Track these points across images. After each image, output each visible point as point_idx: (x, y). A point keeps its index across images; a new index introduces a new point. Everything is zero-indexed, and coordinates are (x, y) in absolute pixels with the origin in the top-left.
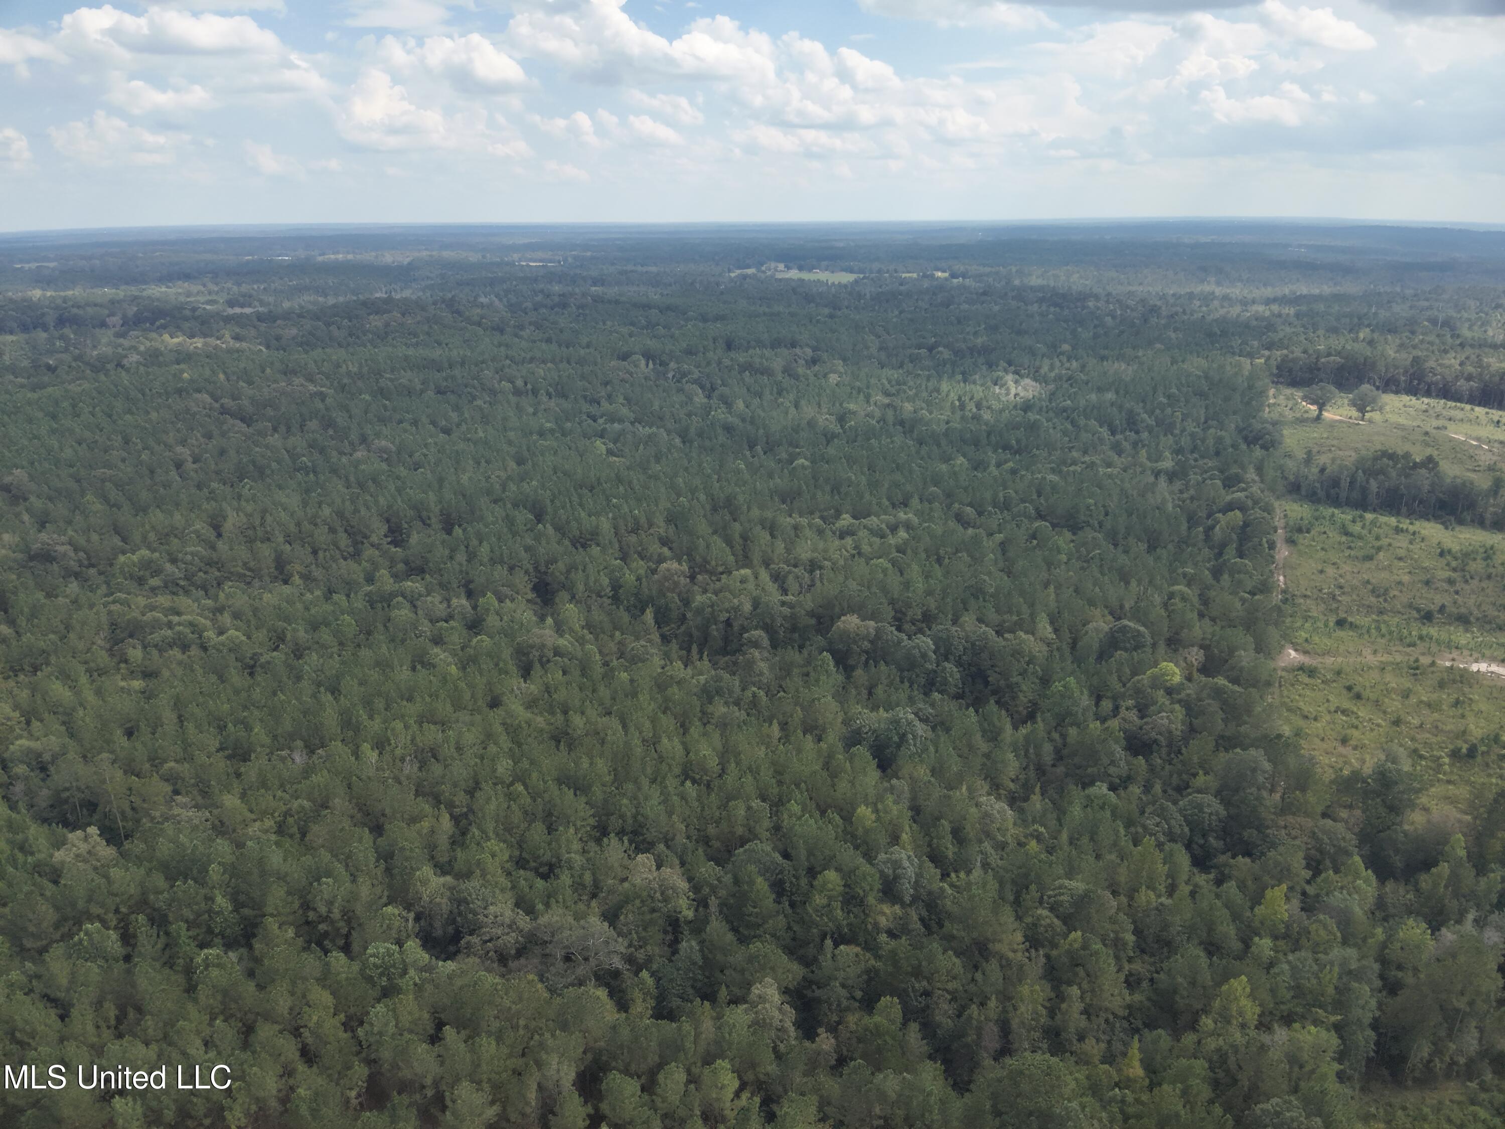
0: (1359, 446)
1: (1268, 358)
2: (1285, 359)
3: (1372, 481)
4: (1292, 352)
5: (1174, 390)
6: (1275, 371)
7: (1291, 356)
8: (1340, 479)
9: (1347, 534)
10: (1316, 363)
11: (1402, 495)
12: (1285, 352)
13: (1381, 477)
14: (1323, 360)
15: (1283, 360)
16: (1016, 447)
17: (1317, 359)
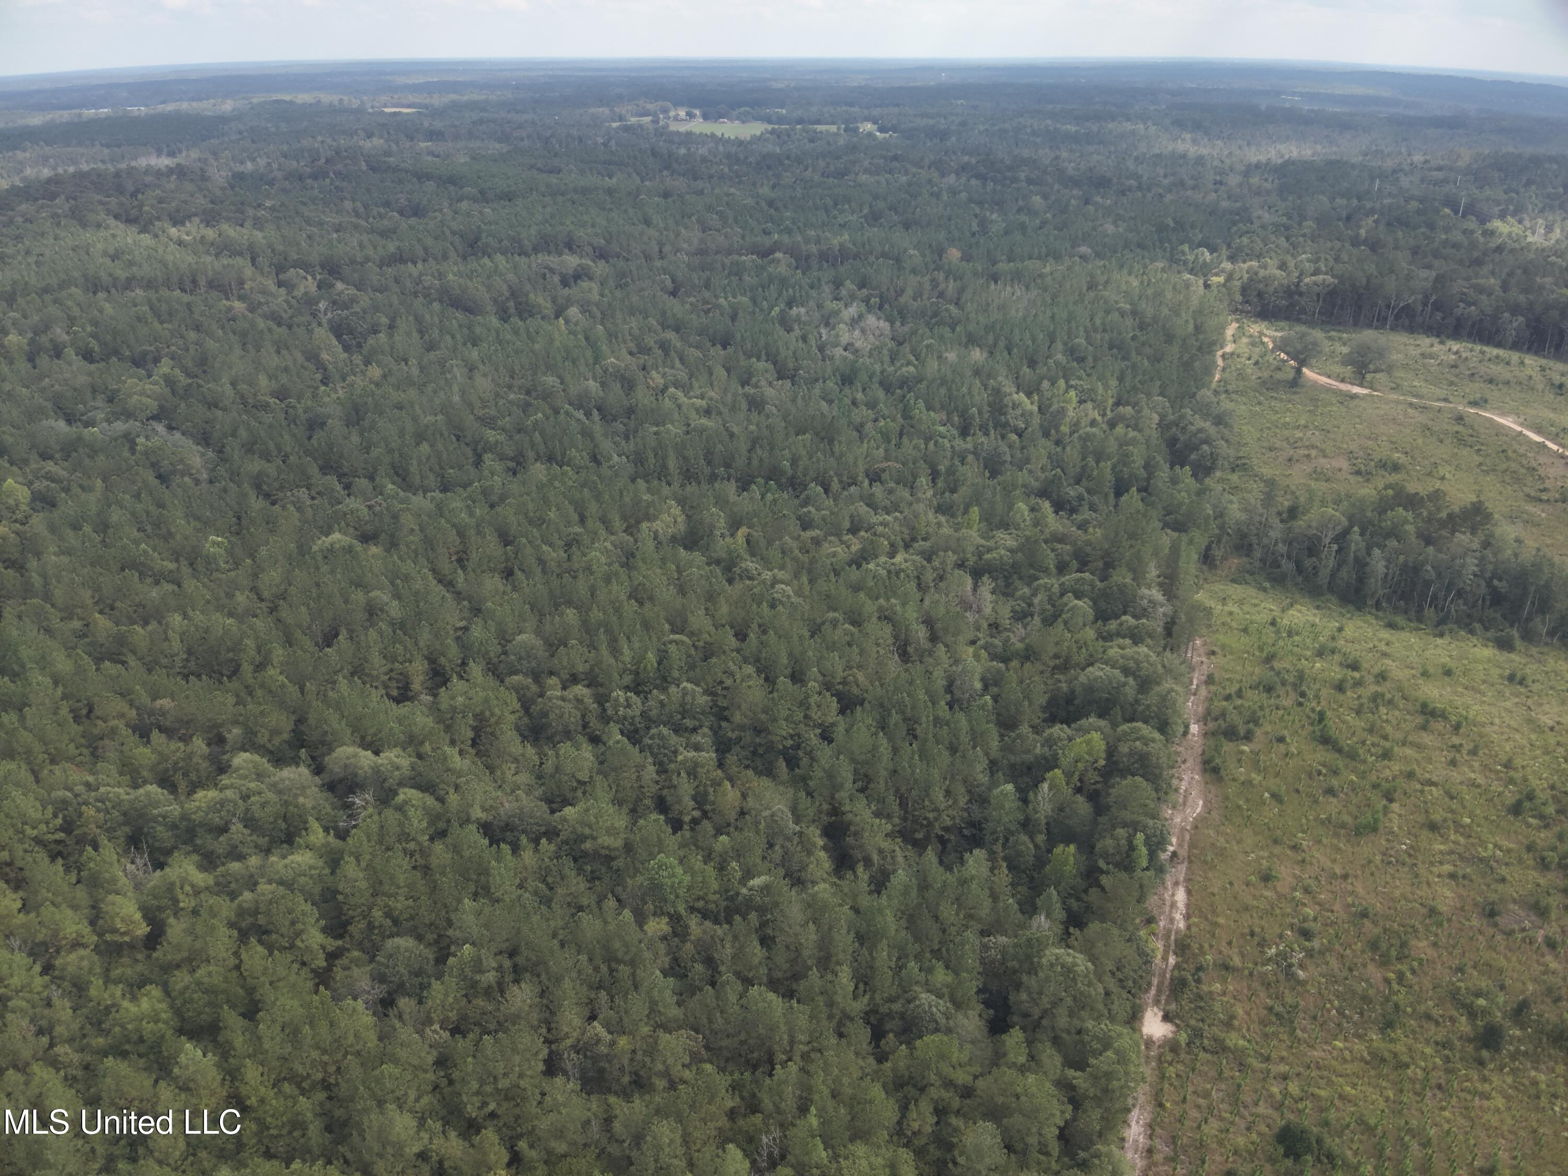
0: (1353, 447)
1: (1230, 278)
2: (1253, 273)
3: (1376, 552)
4: (1265, 267)
5: (1081, 341)
6: (1239, 298)
7: (1262, 273)
8: (1319, 539)
9: (1325, 740)
10: (1298, 285)
11: (1427, 584)
12: (1254, 264)
13: (1393, 543)
14: (1307, 280)
15: (1251, 279)
16: (790, 472)
17: (1300, 278)
